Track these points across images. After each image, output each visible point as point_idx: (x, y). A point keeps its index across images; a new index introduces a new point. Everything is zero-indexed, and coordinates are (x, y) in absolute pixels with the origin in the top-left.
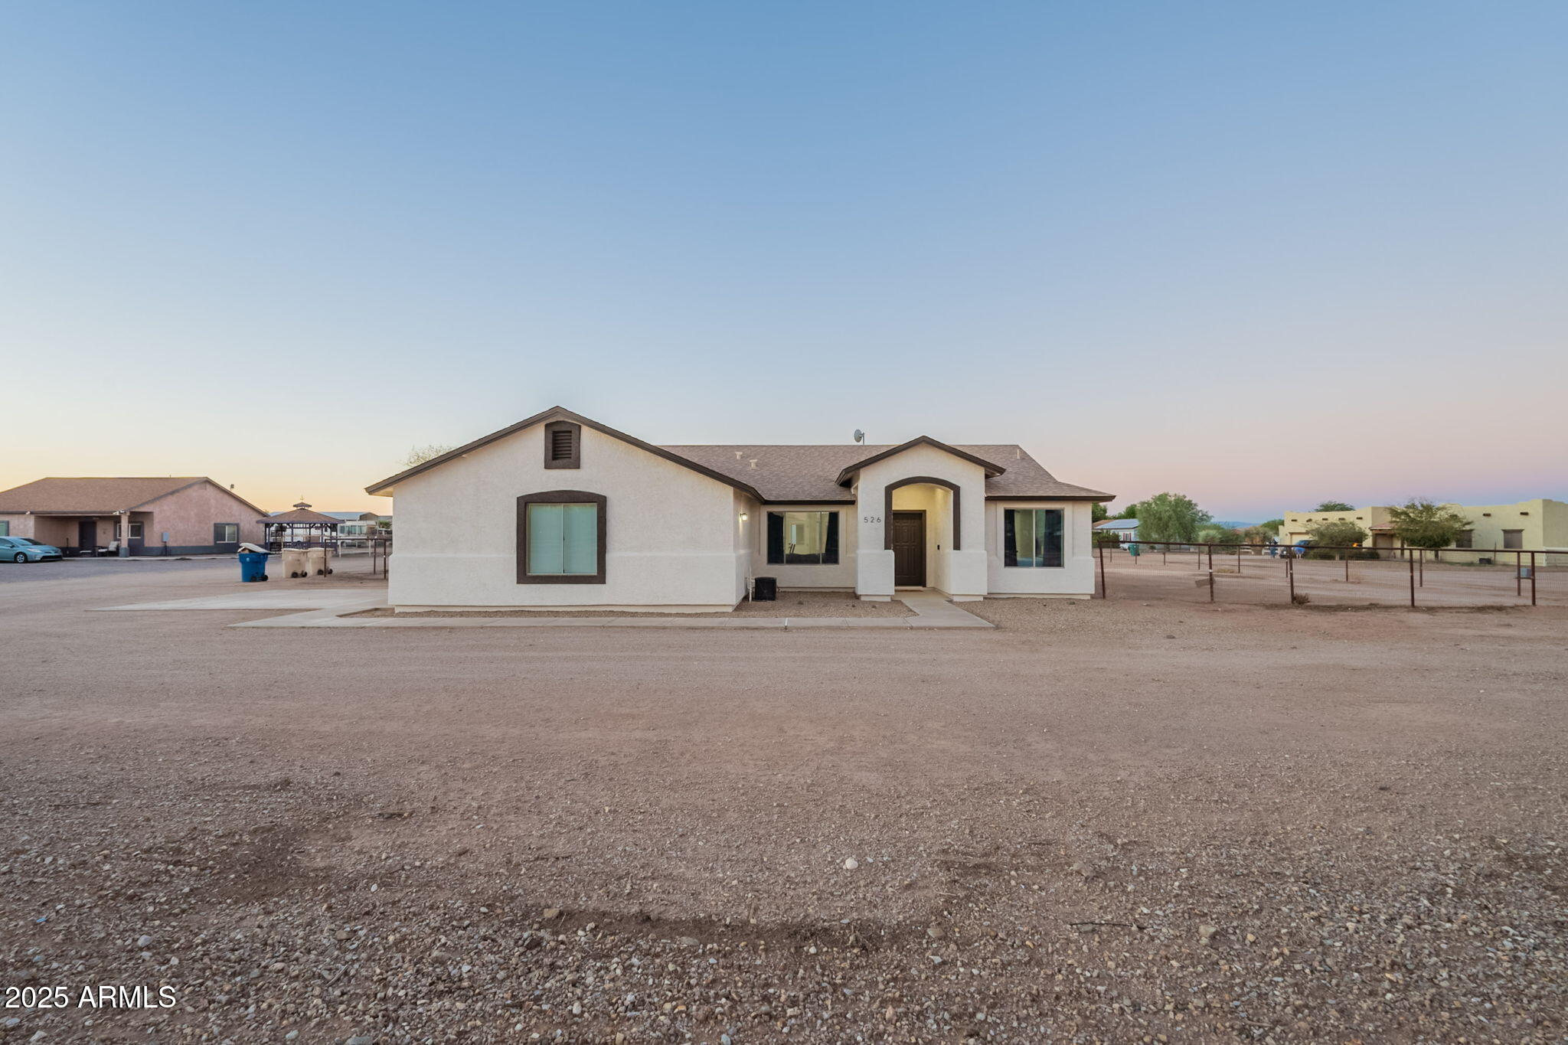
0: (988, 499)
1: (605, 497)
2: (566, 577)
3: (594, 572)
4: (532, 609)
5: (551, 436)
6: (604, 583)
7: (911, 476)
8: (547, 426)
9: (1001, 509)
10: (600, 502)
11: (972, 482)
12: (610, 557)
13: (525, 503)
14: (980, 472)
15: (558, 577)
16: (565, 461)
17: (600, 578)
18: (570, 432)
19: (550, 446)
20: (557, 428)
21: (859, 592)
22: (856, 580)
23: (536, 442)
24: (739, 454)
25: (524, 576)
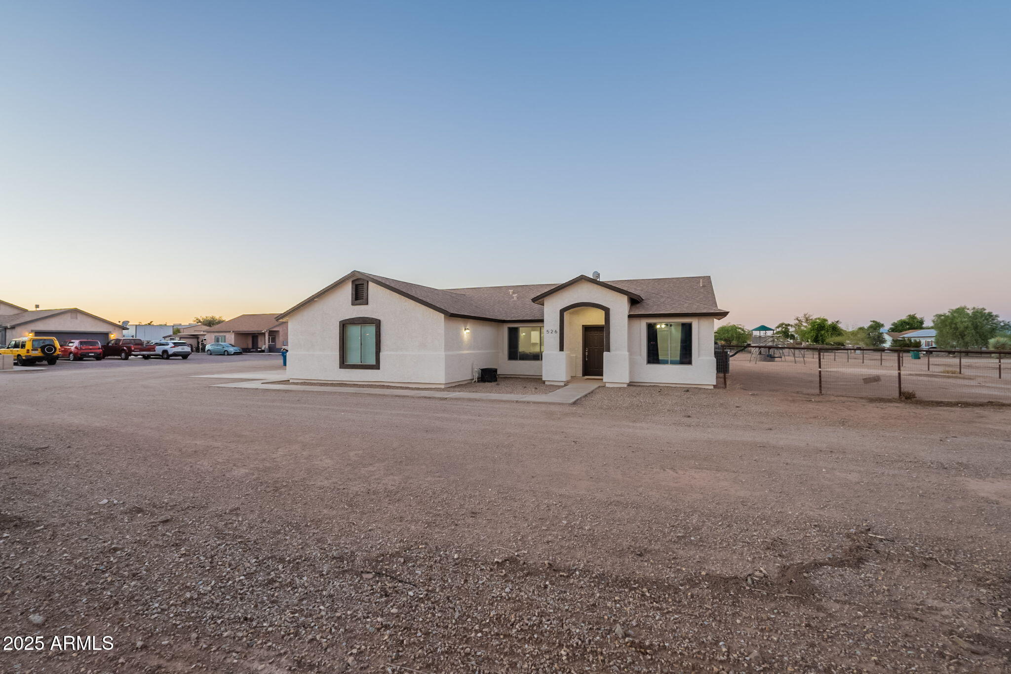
0: (630, 316)
1: (380, 321)
2: (362, 365)
3: (374, 363)
4: (347, 383)
5: (354, 287)
6: (379, 369)
7: (577, 302)
8: (353, 282)
9: (643, 325)
10: (377, 323)
11: (620, 307)
12: (382, 355)
13: (344, 325)
14: (624, 301)
15: (357, 365)
16: (361, 301)
17: (377, 366)
18: (363, 284)
19: (354, 293)
20: (357, 283)
21: (544, 379)
22: (541, 372)
23: (347, 291)
24: (511, 291)
25: (344, 364)
